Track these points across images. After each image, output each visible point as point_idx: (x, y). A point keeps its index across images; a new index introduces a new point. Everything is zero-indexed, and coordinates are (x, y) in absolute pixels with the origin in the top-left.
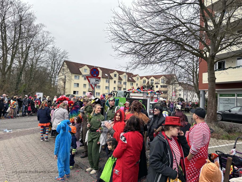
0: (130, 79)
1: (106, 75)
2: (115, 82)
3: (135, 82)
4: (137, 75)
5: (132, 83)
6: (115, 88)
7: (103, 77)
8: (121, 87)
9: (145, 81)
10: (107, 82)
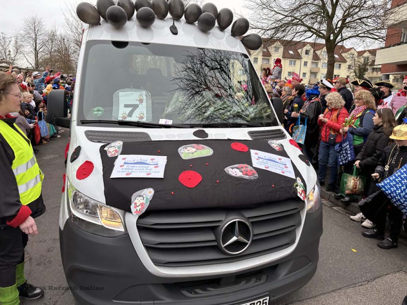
0: (336, 56)
1: (291, 52)
2: (306, 64)
3: (345, 61)
4: (352, 48)
5: (340, 65)
6: (304, 74)
7: (284, 57)
8: (317, 73)
9: (368, 60)
10: (291, 64)
